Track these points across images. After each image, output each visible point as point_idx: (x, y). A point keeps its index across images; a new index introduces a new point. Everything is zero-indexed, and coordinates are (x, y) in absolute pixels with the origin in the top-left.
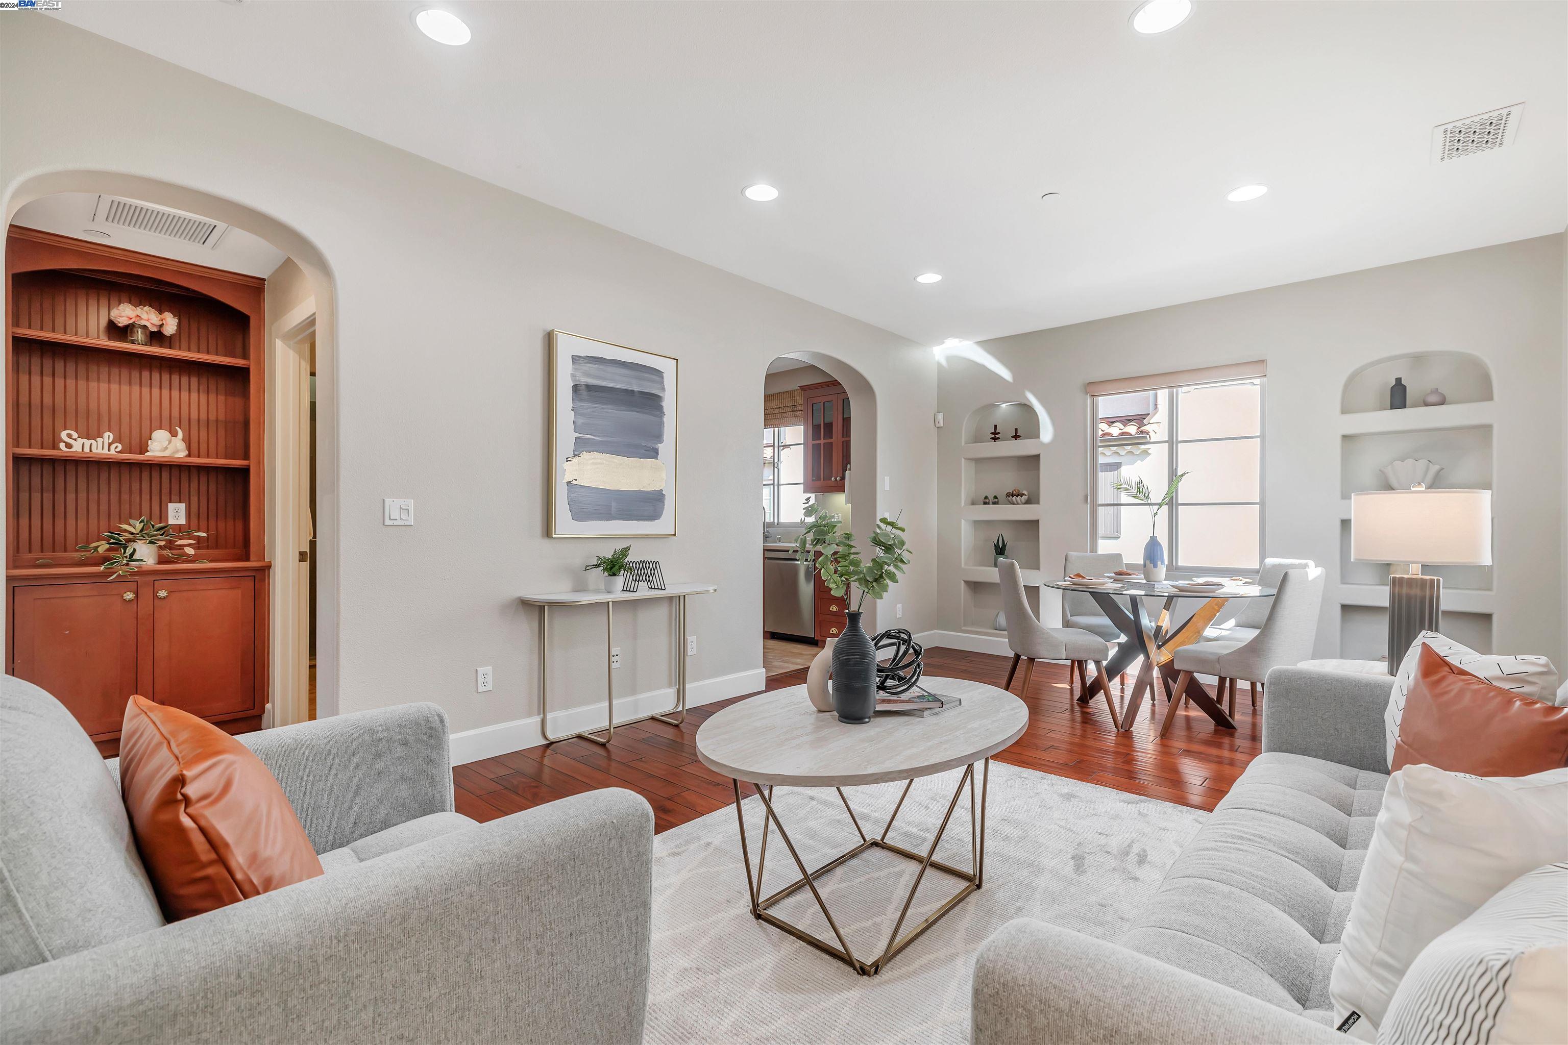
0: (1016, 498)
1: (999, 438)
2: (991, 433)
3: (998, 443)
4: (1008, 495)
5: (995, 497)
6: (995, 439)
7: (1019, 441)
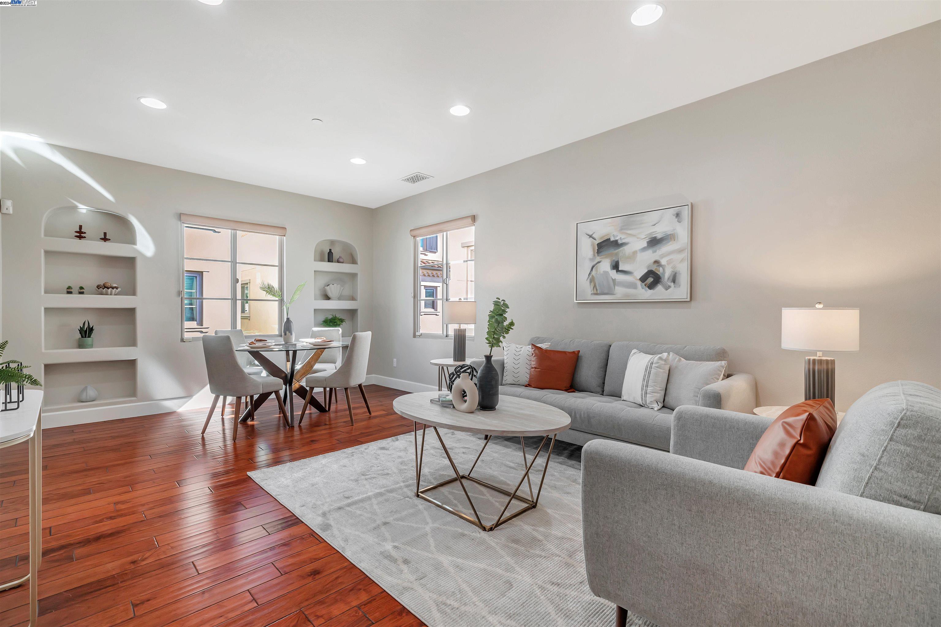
0: (111, 290)
1: (85, 237)
2: (76, 232)
3: (83, 241)
4: (98, 287)
5: (81, 288)
6: (80, 237)
7: (107, 243)
